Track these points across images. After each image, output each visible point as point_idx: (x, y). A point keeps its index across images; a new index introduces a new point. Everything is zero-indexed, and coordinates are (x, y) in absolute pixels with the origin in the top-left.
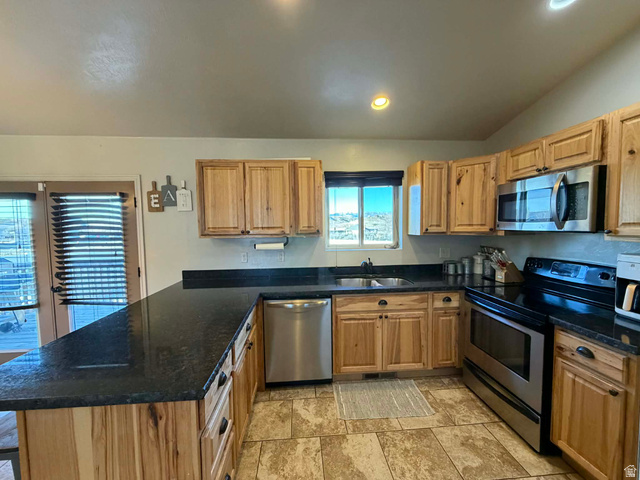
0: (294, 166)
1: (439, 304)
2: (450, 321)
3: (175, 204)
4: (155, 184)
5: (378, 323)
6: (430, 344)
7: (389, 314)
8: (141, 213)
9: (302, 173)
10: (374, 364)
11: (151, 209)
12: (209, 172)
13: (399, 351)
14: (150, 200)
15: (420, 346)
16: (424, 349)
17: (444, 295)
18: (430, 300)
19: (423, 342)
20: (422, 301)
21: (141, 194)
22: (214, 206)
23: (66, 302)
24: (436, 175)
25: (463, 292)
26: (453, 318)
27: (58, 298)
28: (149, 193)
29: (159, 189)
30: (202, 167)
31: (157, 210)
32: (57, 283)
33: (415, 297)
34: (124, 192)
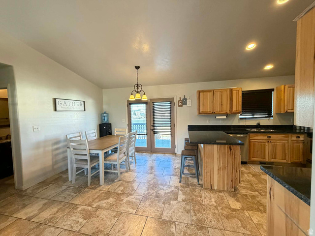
0: (231, 90)
1: (294, 138)
2: (299, 145)
3: (186, 104)
4: (180, 98)
5: (267, 144)
6: (290, 153)
7: (272, 141)
8: (176, 107)
9: (234, 92)
10: (265, 158)
11: (179, 106)
12: (202, 94)
13: (276, 154)
14: (179, 103)
15: (285, 154)
16: (287, 155)
17: (296, 135)
18: (290, 137)
19: (286, 152)
20: (287, 137)
21: (176, 102)
22: (203, 105)
23: (154, 133)
24: (291, 90)
25: (306, 134)
26: (301, 144)
27: (152, 132)
28: (179, 101)
29: (182, 100)
30: (199, 92)
31: (181, 106)
32: (152, 128)
33: (283, 135)
34: (171, 101)
